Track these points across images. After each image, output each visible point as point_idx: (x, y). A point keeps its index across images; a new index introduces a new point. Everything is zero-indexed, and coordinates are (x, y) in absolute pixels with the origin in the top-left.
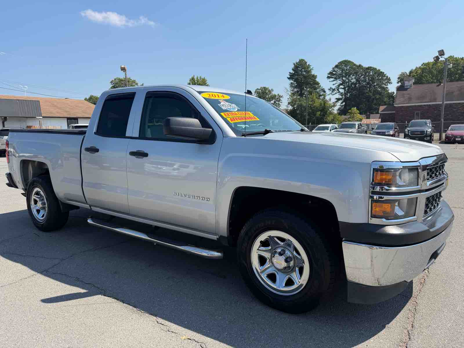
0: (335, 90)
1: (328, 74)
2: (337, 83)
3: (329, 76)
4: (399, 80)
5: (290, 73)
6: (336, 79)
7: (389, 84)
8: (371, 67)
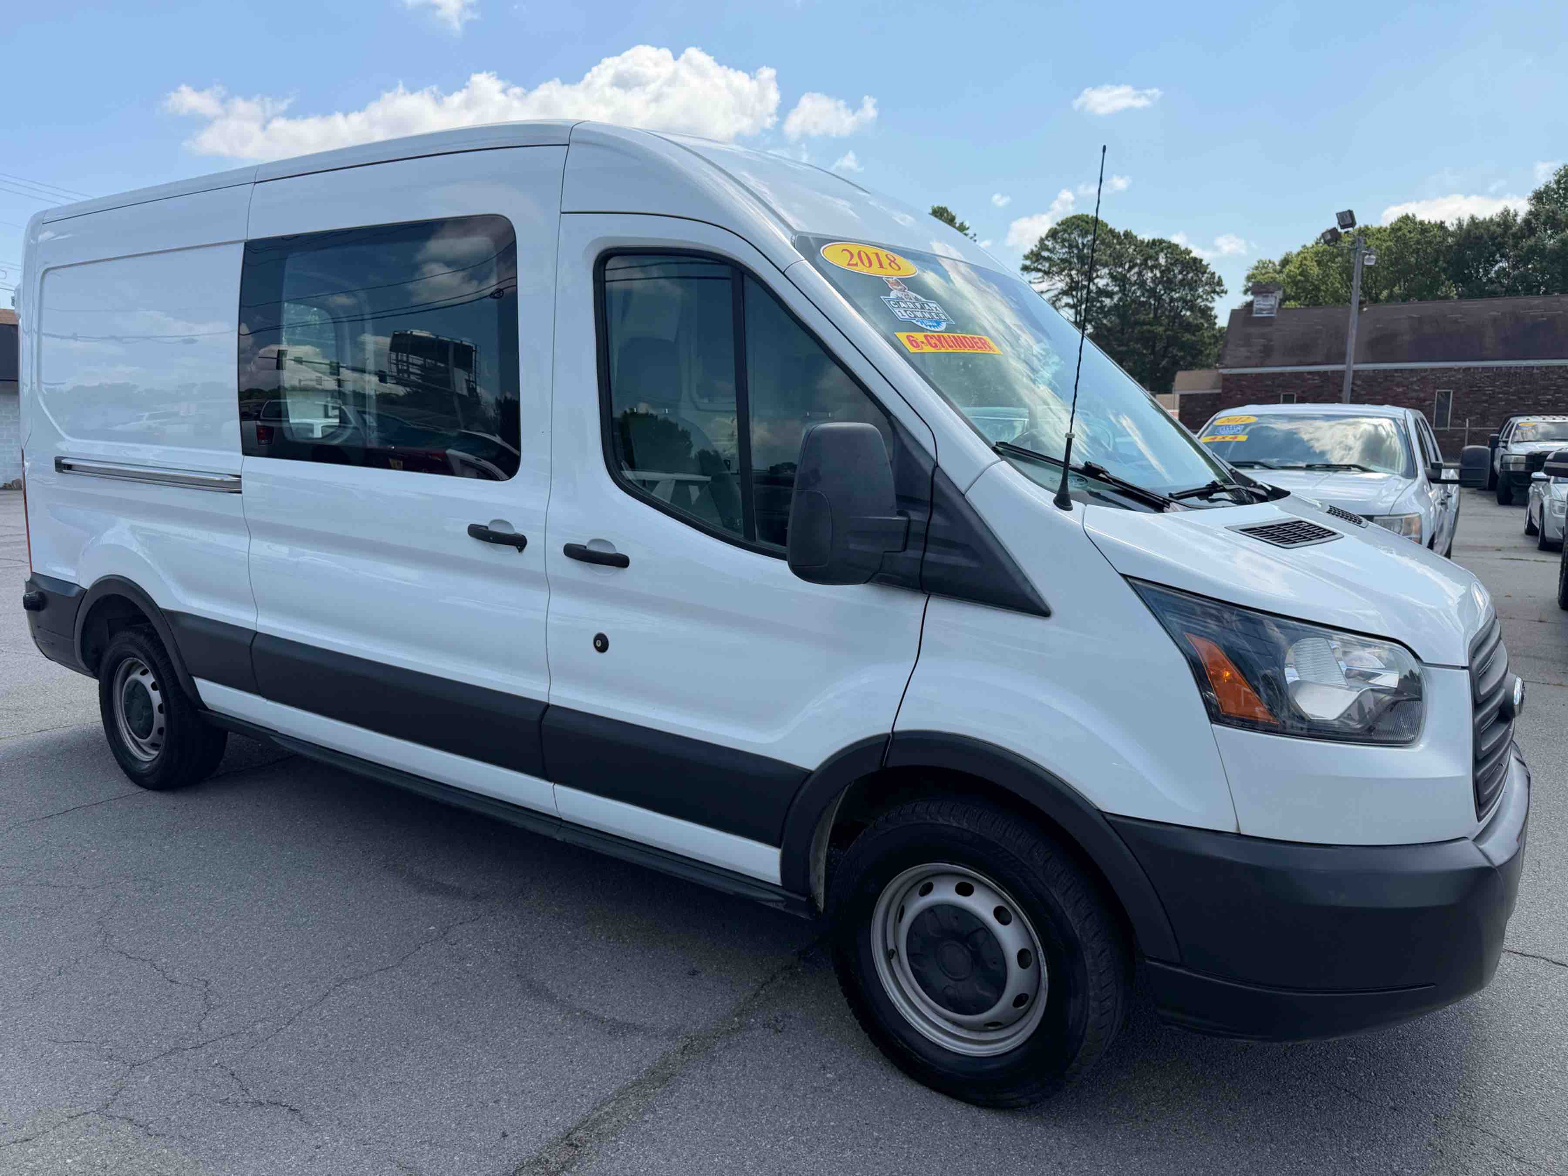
1: (1025, 256)
2: (1053, 287)
3: (1028, 263)
6: (1049, 274)
7: (1216, 297)
8: (1161, 242)
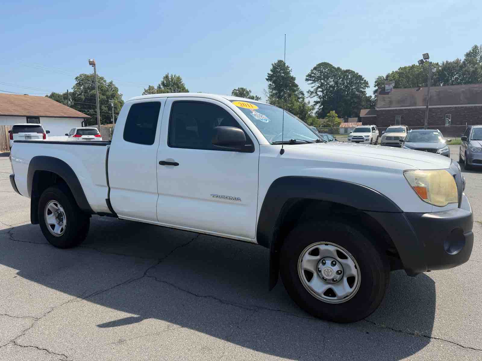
0: (314, 93)
1: (306, 76)
2: (315, 85)
3: (308, 78)
4: (376, 84)
5: (268, 74)
6: (314, 81)
7: (366, 88)
8: (349, 70)
